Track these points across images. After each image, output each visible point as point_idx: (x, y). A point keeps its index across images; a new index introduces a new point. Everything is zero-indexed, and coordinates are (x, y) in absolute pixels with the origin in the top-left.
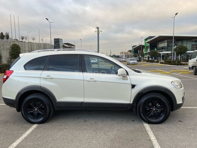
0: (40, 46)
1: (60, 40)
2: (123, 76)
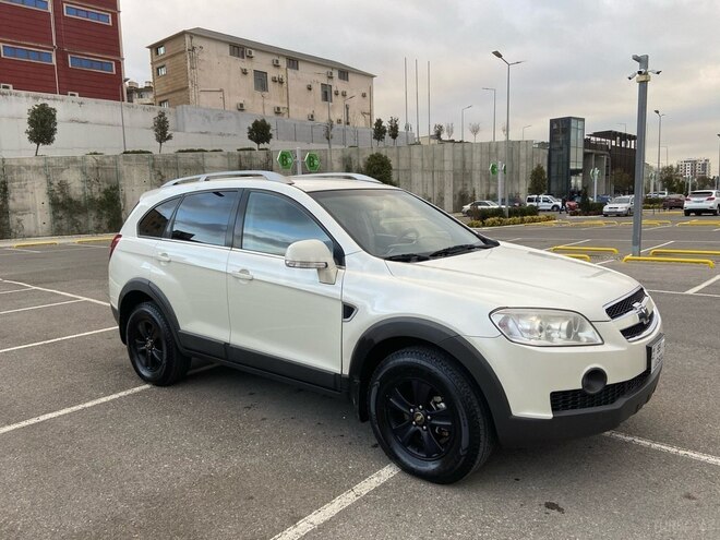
0: (493, 151)
1: (573, 124)
2: (319, 270)
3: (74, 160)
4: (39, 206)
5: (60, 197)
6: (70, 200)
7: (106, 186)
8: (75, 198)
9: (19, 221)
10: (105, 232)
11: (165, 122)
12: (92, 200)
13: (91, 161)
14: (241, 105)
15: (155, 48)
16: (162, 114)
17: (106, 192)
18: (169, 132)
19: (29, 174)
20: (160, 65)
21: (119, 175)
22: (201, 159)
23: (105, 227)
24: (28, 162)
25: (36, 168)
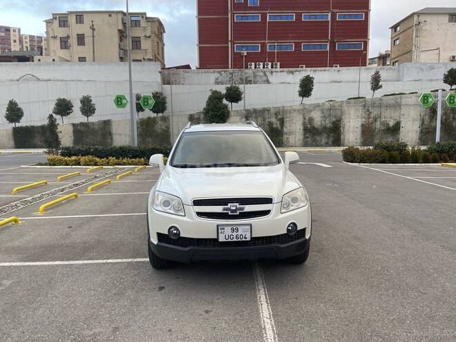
3: (318, 105)
4: (298, 130)
5: (309, 126)
6: (314, 127)
7: (334, 119)
8: (316, 126)
9: (288, 138)
10: (330, 146)
11: (379, 77)
12: (325, 128)
13: (327, 106)
14: (454, 57)
15: (394, 28)
16: (377, 73)
17: (333, 123)
18: (380, 84)
19: (295, 114)
20: (396, 38)
21: (342, 113)
22: (399, 100)
23: (330, 143)
24: (295, 108)
25: (299, 110)
